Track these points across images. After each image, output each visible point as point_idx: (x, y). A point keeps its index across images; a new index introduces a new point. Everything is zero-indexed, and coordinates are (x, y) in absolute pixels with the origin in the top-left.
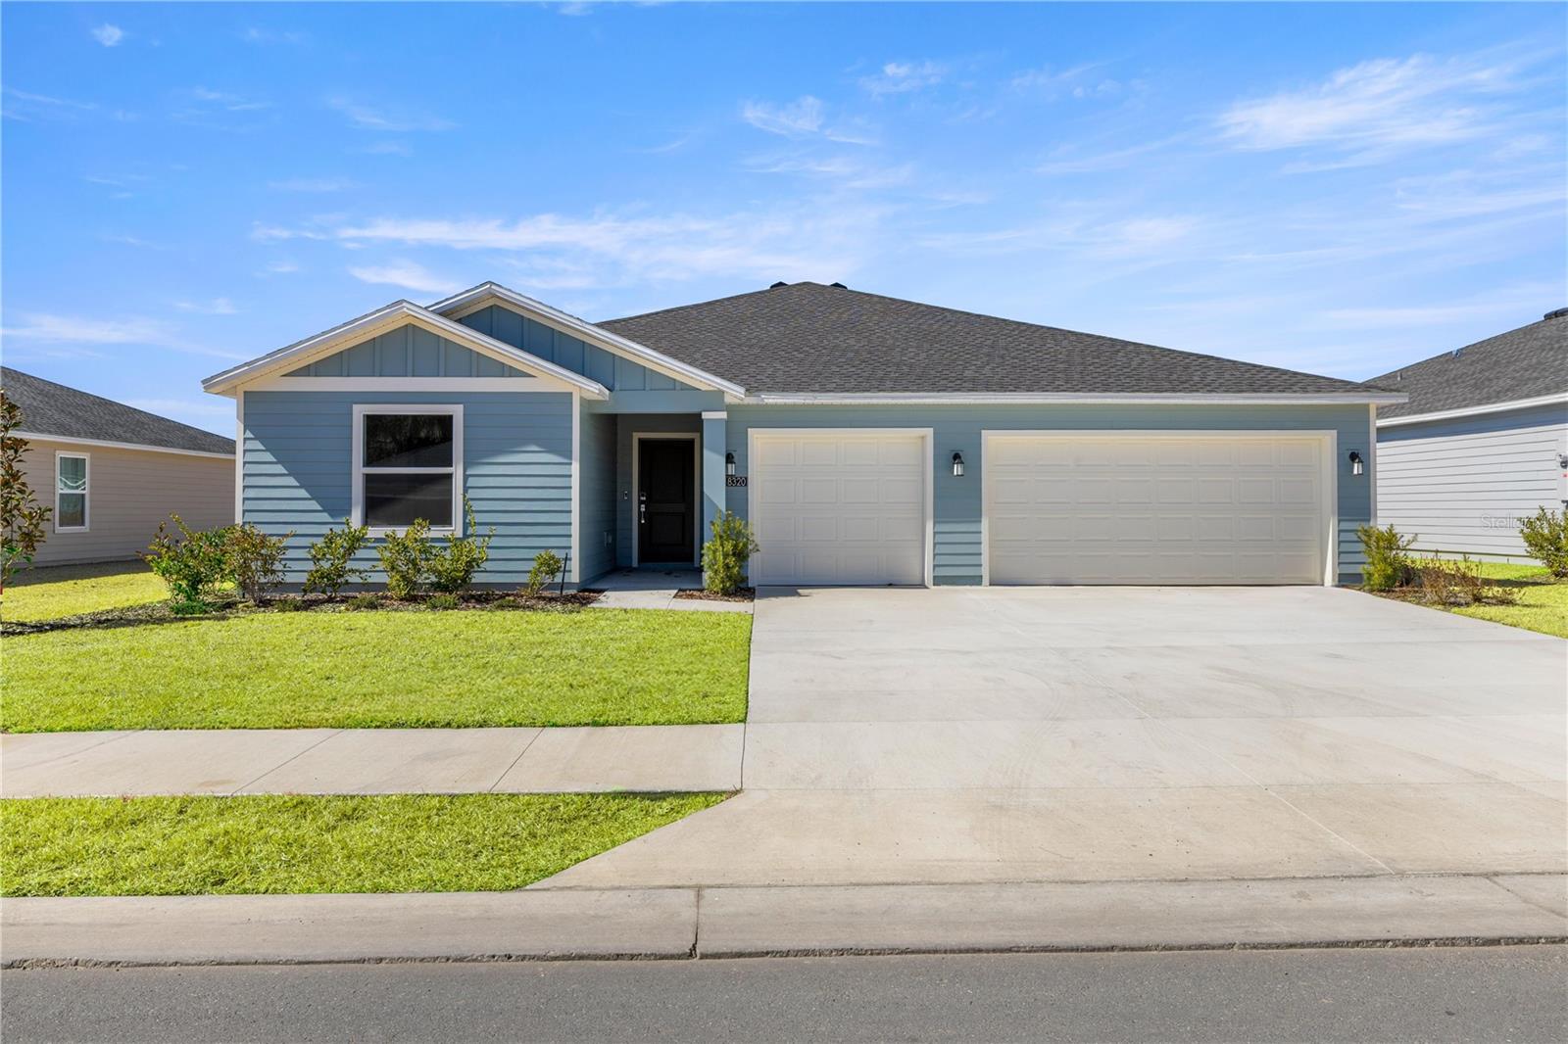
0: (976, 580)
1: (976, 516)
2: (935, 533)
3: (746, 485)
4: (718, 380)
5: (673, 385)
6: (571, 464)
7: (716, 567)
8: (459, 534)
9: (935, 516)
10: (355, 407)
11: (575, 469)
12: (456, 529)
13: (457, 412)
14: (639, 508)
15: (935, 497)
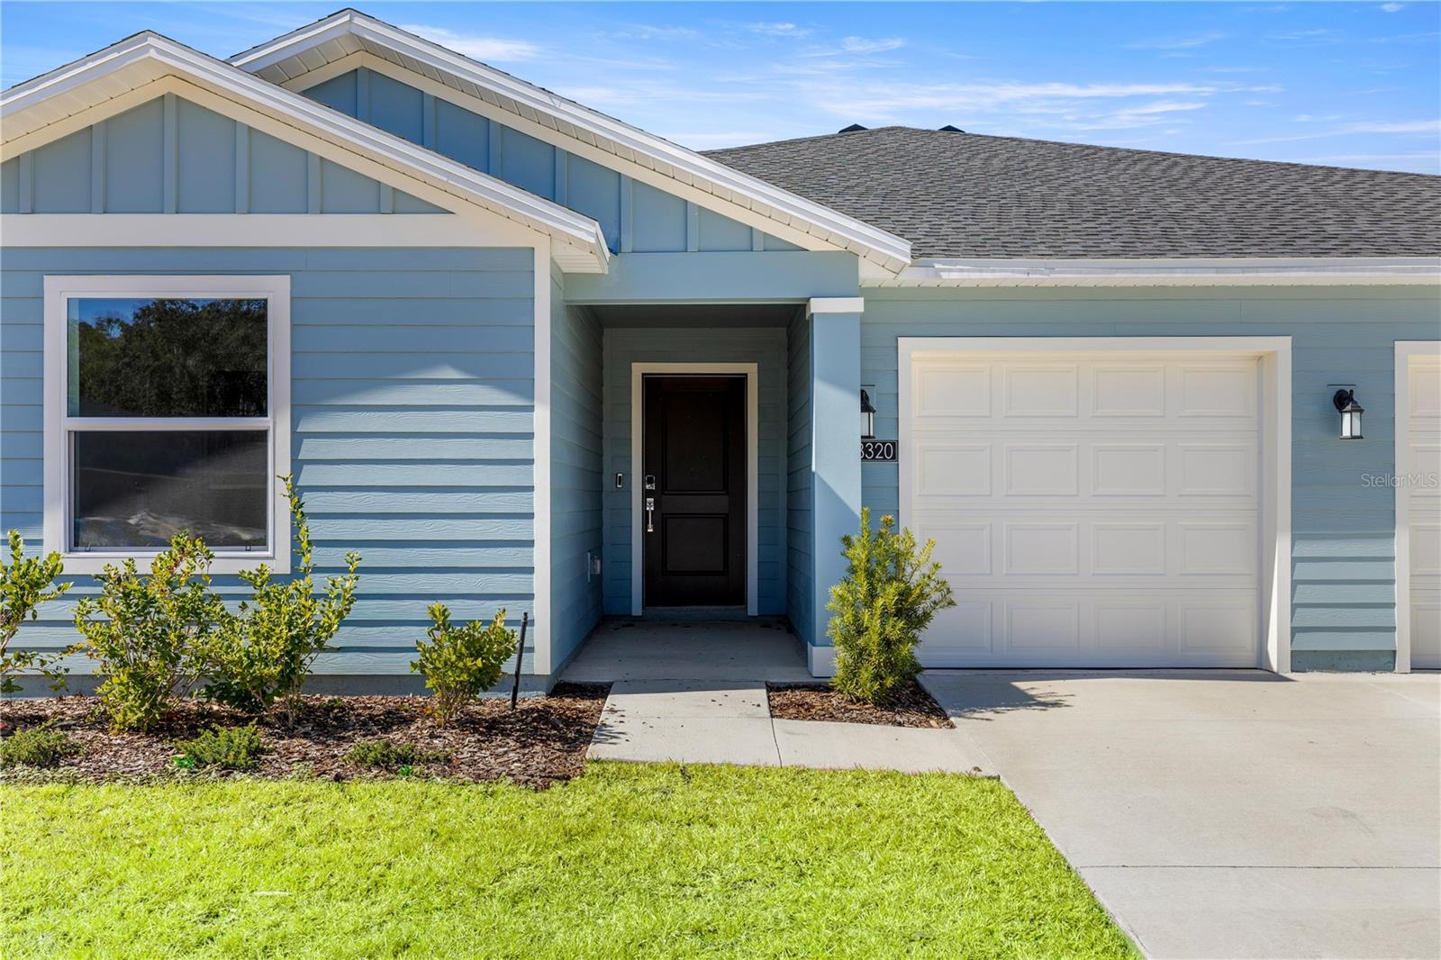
0: (1383, 661)
1: (1382, 524)
2: (1294, 561)
3: (895, 458)
4: (854, 224)
5: (750, 241)
6: (531, 409)
7: (861, 642)
8: (282, 565)
9: (1294, 527)
10: (50, 282)
11: (541, 420)
12: (276, 556)
13: (276, 291)
14: (644, 504)
15: (1296, 484)
